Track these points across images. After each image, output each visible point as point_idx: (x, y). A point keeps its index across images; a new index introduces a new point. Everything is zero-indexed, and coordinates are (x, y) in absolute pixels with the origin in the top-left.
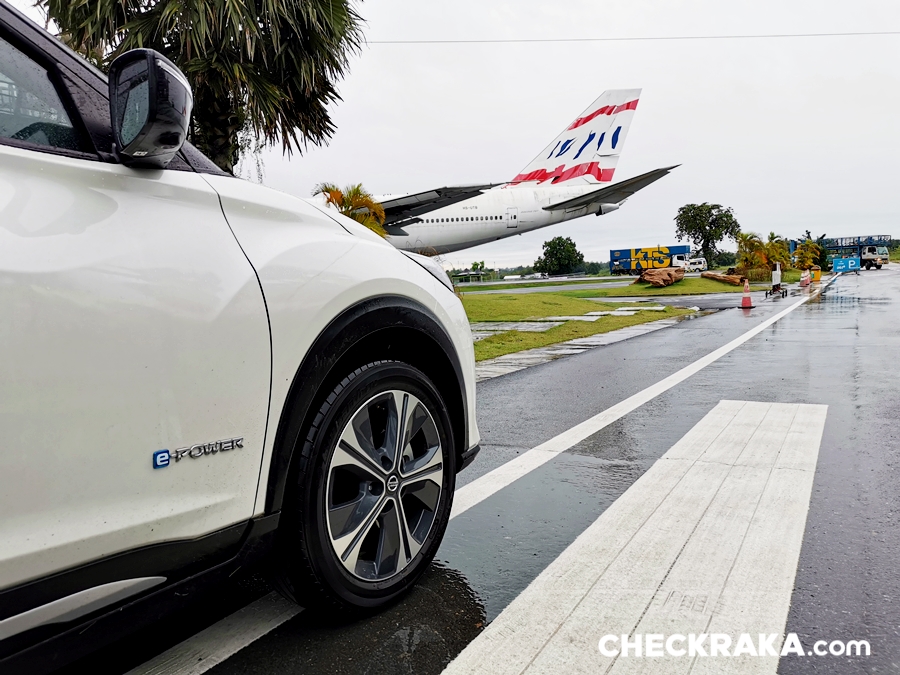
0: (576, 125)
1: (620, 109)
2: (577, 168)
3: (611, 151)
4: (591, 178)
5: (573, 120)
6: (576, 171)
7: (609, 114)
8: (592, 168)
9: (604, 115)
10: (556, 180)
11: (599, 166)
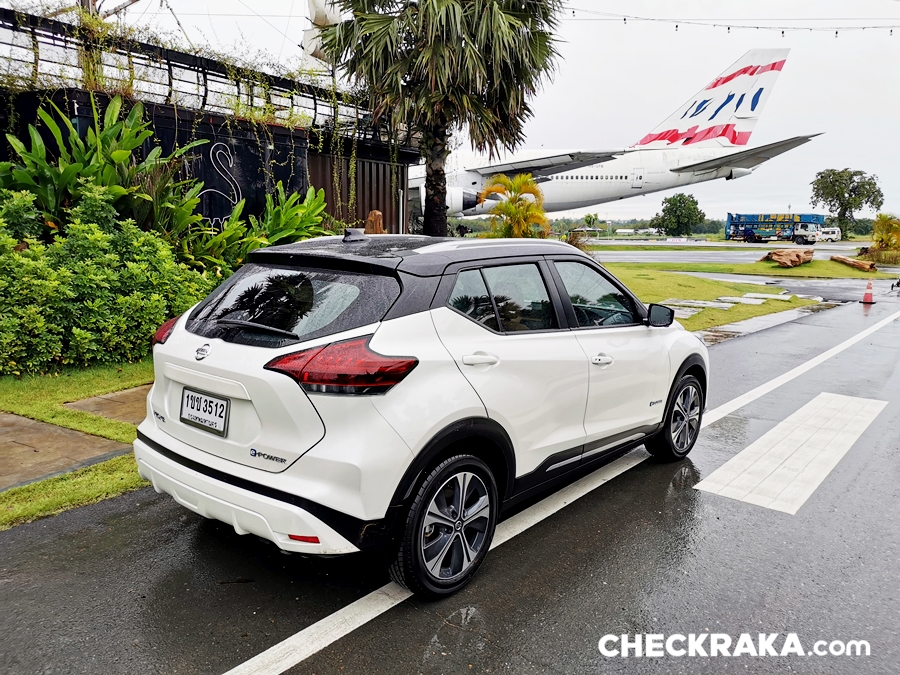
0: (715, 85)
1: (765, 69)
2: (710, 130)
3: (750, 113)
4: (725, 140)
5: (713, 80)
6: (709, 133)
7: (752, 74)
8: (726, 130)
9: (747, 75)
10: (688, 141)
11: (735, 129)
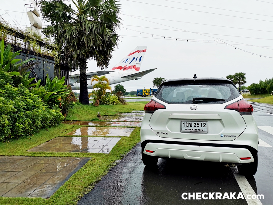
0: (130, 55)
1: (142, 51)
2: (130, 66)
3: (139, 63)
4: (134, 69)
5: (129, 53)
6: (130, 67)
7: (139, 52)
8: (134, 67)
9: (137, 53)
10: (125, 69)
11: (136, 66)
